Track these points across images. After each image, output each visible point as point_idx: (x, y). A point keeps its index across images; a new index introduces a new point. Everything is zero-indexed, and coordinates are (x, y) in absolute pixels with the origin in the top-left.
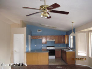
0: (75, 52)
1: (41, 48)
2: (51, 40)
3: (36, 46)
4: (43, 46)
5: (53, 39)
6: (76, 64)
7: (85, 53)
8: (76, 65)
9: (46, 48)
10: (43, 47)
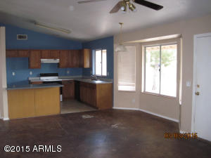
0: (112, 84)
1: (26, 79)
2: (52, 61)
3: (14, 74)
4: (31, 73)
5: (55, 58)
6: (114, 108)
7: (133, 85)
8: (116, 110)
9: (38, 78)
10: (32, 76)
